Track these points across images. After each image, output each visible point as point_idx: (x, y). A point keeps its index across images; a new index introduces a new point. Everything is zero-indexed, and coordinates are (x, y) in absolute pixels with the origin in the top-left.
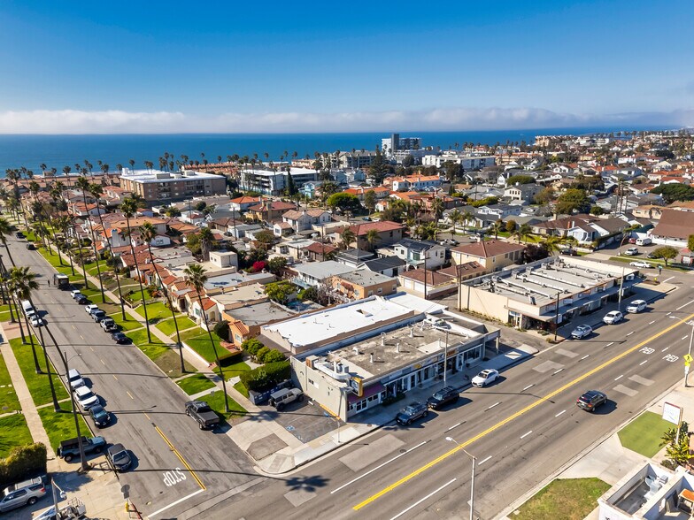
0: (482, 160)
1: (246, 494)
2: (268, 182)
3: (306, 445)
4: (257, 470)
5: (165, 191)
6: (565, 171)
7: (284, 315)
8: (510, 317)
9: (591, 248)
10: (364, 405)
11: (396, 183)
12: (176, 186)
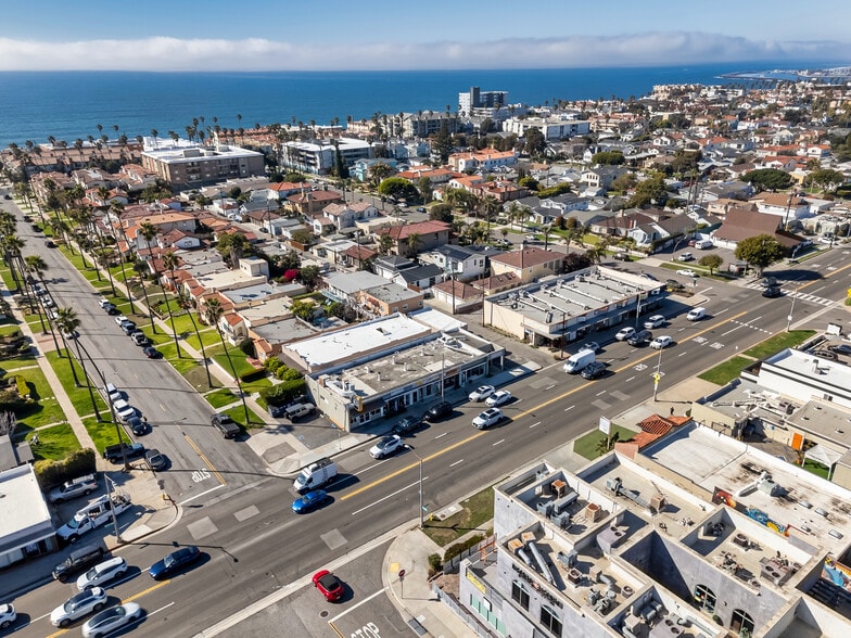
0: (574, 125)
1: (258, 489)
2: (314, 159)
3: (312, 451)
4: (269, 471)
5: (194, 172)
6: (666, 143)
7: (308, 332)
8: (526, 334)
9: (646, 252)
10: (367, 418)
11: (463, 161)
12: (206, 166)
